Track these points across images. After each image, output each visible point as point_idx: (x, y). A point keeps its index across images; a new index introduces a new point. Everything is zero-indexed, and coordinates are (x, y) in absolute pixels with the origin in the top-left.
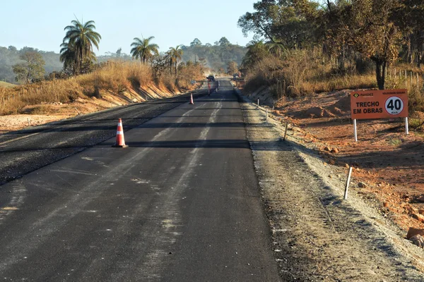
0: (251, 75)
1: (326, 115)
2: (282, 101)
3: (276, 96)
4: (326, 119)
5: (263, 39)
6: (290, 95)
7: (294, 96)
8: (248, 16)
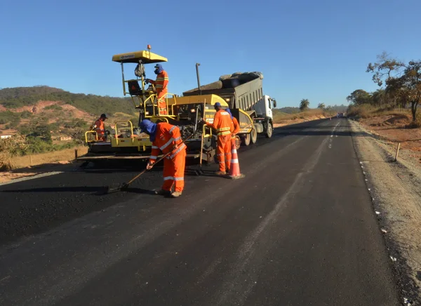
0: (349, 113)
1: (383, 125)
2: (362, 120)
3: (359, 118)
4: (384, 128)
5: (353, 103)
6: (364, 117)
7: (365, 118)
8: (349, 97)
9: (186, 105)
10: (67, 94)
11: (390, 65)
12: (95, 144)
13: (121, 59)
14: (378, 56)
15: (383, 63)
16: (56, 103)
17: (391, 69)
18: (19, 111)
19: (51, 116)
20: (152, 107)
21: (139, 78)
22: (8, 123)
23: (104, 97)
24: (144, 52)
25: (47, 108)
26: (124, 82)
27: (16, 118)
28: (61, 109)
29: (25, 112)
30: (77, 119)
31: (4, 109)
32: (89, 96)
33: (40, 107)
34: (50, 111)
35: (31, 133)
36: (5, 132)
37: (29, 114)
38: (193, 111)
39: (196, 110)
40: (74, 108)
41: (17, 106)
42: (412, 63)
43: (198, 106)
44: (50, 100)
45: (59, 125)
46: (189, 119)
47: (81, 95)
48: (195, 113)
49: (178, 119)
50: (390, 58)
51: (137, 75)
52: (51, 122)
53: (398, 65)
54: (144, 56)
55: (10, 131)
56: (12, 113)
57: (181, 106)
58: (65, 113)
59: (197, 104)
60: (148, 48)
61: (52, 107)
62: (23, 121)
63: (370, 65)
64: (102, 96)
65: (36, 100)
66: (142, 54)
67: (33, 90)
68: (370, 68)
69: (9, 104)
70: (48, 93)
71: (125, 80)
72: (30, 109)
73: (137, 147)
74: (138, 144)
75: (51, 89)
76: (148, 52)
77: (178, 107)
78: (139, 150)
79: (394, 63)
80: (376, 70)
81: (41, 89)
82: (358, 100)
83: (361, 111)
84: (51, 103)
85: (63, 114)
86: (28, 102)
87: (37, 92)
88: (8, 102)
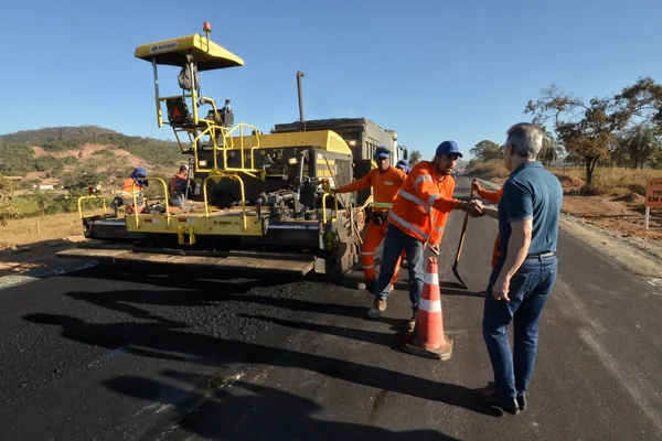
9: (279, 149)
10: (120, 136)
11: (559, 104)
12: (98, 222)
13: (151, 52)
14: (543, 91)
15: (550, 100)
16: (107, 146)
17: (560, 110)
18: (62, 156)
19: (100, 164)
20: (212, 151)
21: (187, 92)
22: (50, 171)
23: (165, 142)
24: (197, 37)
25: (96, 153)
26: (159, 100)
27: (59, 164)
28: (113, 154)
29: (68, 158)
30: (132, 168)
31: (45, 154)
32: (146, 141)
33: (88, 151)
34: (100, 157)
35: (75, 183)
36: (44, 181)
37: (74, 160)
38: (293, 161)
39: (299, 160)
40: (128, 153)
41: (60, 149)
42: (594, 102)
43: (305, 152)
44: (100, 143)
45: (109, 174)
46: (285, 177)
47: (137, 138)
48: (298, 165)
49: (263, 177)
50: (560, 94)
51: (183, 86)
52: (100, 170)
53: (572, 103)
54: (197, 44)
55: (51, 179)
56: (53, 159)
57: (269, 151)
58: (118, 160)
59: (302, 148)
60: (206, 30)
61: (102, 152)
62: (67, 169)
63: (530, 102)
64: (163, 139)
65: (84, 142)
66: (192, 40)
67: (80, 130)
68: (530, 107)
69: (51, 147)
70: (97, 135)
71: (161, 96)
72: (75, 153)
73: (176, 236)
74: (179, 228)
75: (101, 129)
76: (204, 39)
77: (263, 153)
78: (181, 241)
79: (565, 102)
80: (538, 110)
81: (88, 129)
82: (484, 153)
83: (494, 169)
84: (101, 148)
85: (115, 161)
86: (73, 145)
87: (84, 132)
88: (50, 144)
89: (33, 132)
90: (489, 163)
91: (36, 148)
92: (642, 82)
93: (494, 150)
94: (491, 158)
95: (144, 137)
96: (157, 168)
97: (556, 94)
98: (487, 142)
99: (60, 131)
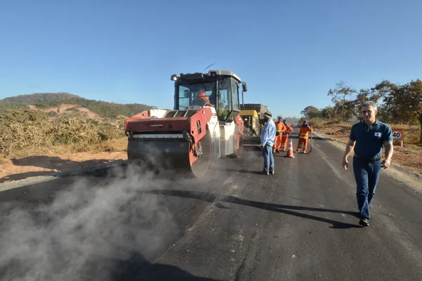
1: (336, 134)
10: (83, 100)
11: (345, 91)
14: (337, 84)
15: (341, 89)
16: (75, 106)
17: (346, 94)
18: (47, 111)
19: (71, 116)
25: (68, 110)
28: (78, 111)
29: (51, 112)
31: (37, 109)
32: (99, 103)
33: (63, 108)
34: (70, 112)
37: (54, 114)
40: (88, 110)
41: (46, 107)
42: (362, 91)
44: (71, 104)
50: (346, 86)
53: (351, 91)
61: (71, 109)
63: (331, 90)
65: (61, 103)
67: (57, 95)
68: (331, 92)
69: (40, 106)
70: (69, 98)
72: (55, 110)
80: (335, 94)
81: (62, 95)
82: (309, 114)
83: (314, 123)
84: (71, 106)
85: (80, 115)
86: (54, 104)
87: (60, 97)
88: (39, 104)
89: (27, 96)
90: (313, 120)
91: (31, 106)
92: (384, 82)
93: (316, 112)
94: (314, 116)
95: (97, 100)
96: (106, 120)
97: (344, 86)
98: (311, 107)
99: (45, 95)
